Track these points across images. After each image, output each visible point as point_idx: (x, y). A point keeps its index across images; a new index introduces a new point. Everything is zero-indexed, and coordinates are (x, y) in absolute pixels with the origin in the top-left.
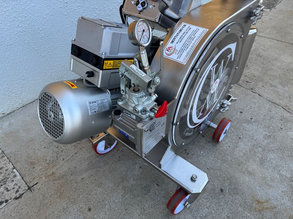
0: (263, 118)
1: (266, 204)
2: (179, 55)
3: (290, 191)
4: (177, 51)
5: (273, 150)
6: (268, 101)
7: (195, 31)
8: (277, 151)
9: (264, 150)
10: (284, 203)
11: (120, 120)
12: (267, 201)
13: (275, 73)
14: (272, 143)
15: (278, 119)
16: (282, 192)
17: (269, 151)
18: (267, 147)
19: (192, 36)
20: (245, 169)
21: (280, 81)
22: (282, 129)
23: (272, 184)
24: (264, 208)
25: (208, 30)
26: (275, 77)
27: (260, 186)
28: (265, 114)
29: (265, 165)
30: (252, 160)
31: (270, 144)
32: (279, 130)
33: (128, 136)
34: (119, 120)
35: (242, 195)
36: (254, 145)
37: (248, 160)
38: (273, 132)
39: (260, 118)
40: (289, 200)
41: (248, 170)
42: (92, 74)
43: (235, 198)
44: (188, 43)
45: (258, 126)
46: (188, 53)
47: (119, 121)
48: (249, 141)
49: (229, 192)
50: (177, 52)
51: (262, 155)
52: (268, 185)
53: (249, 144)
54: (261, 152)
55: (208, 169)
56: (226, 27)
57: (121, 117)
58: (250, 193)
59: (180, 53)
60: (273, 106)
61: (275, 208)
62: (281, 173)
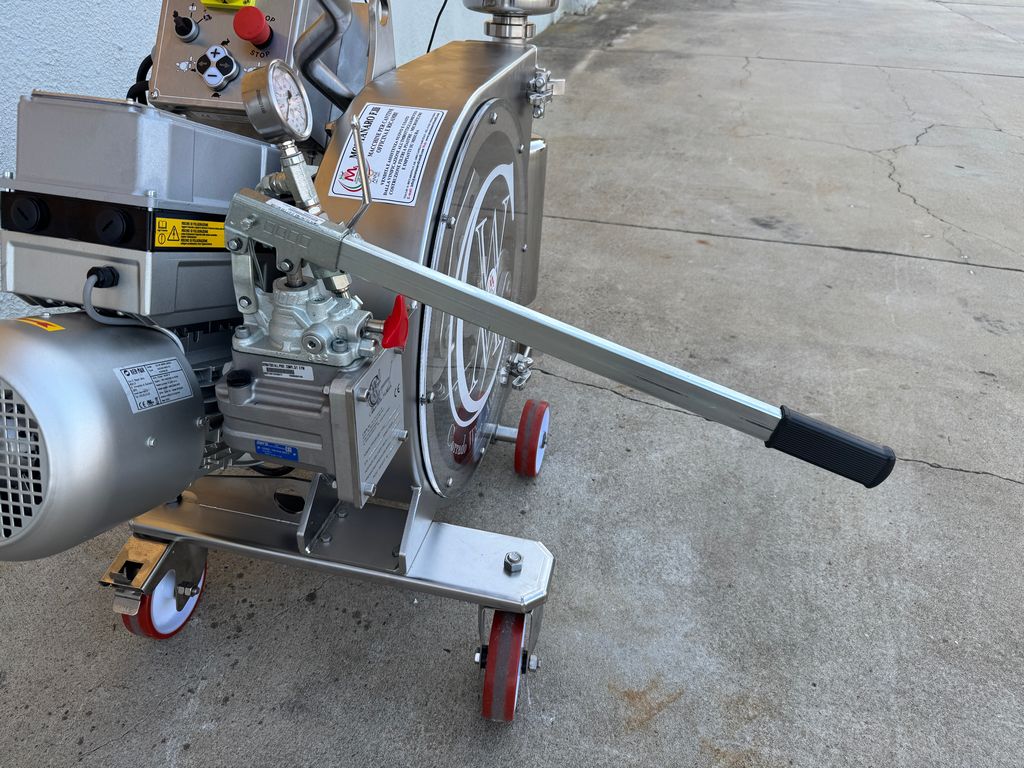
0: (572, 436)
1: (654, 694)
2: (386, 183)
3: (705, 625)
4: (377, 174)
5: (624, 520)
6: (571, 385)
7: (412, 119)
8: (635, 519)
9: (600, 528)
10: (700, 668)
11: (256, 402)
12: (654, 684)
13: (571, 304)
14: (617, 498)
15: (612, 425)
16: (686, 636)
17: (615, 525)
18: (607, 514)
19: (409, 132)
20: (564, 604)
21: (588, 323)
22: (629, 451)
23: (652, 623)
24: (652, 708)
25: (445, 112)
26: (573, 315)
27: (621, 645)
28: (575, 420)
29: (616, 571)
30: (577, 570)
31: (611, 505)
32: (623, 457)
33: (294, 450)
34: (251, 402)
35: (578, 698)
36: (569, 522)
37: (567, 573)
38: (609, 468)
39: (564, 437)
40: (710, 655)
41: (573, 606)
42: (113, 273)
43: (560, 714)
44: (402, 150)
45: (564, 461)
46: (413, 176)
47: (252, 405)
48: (554, 515)
49: (536, 701)
50: (380, 178)
51: (599, 543)
52: (642, 631)
53: (556, 523)
54: (594, 535)
55: (448, 651)
56: (486, 107)
57: (256, 391)
58: (601, 678)
59: (387, 177)
60: (590, 395)
61: (681, 694)
62: (665, 581)
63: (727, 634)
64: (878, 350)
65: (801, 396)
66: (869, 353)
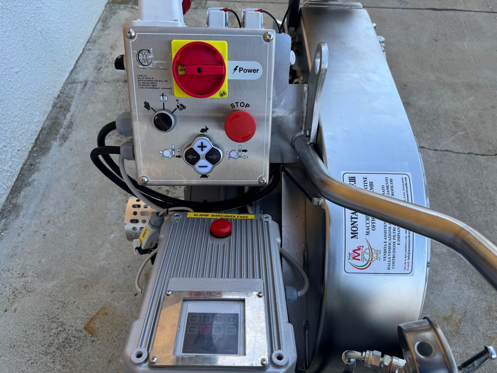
1: (455, 315)
2: (387, 259)
3: (461, 273)
4: (378, 252)
7: (388, 188)
10: (468, 297)
12: (453, 310)
16: (456, 281)
24: (457, 323)
25: (409, 174)
40: (469, 288)
46: (408, 250)
50: (382, 255)
59: (387, 254)
61: (466, 312)
62: (435, 252)
63: (472, 275)
64: (473, 83)
65: (451, 122)
66: (470, 86)
